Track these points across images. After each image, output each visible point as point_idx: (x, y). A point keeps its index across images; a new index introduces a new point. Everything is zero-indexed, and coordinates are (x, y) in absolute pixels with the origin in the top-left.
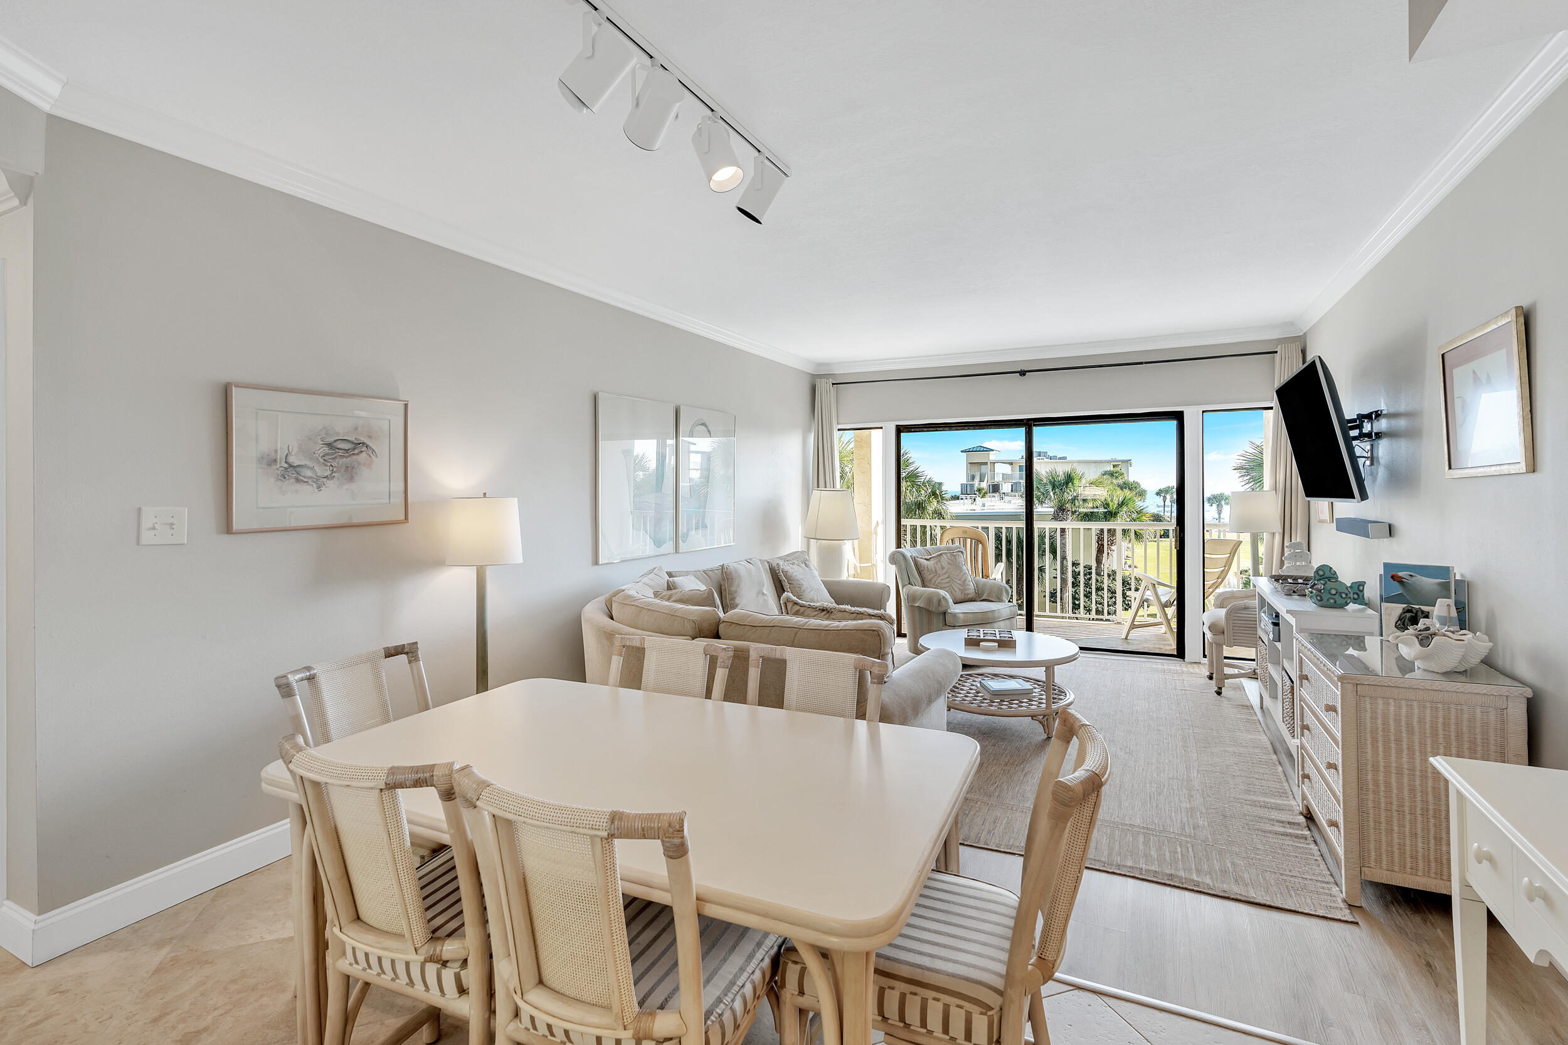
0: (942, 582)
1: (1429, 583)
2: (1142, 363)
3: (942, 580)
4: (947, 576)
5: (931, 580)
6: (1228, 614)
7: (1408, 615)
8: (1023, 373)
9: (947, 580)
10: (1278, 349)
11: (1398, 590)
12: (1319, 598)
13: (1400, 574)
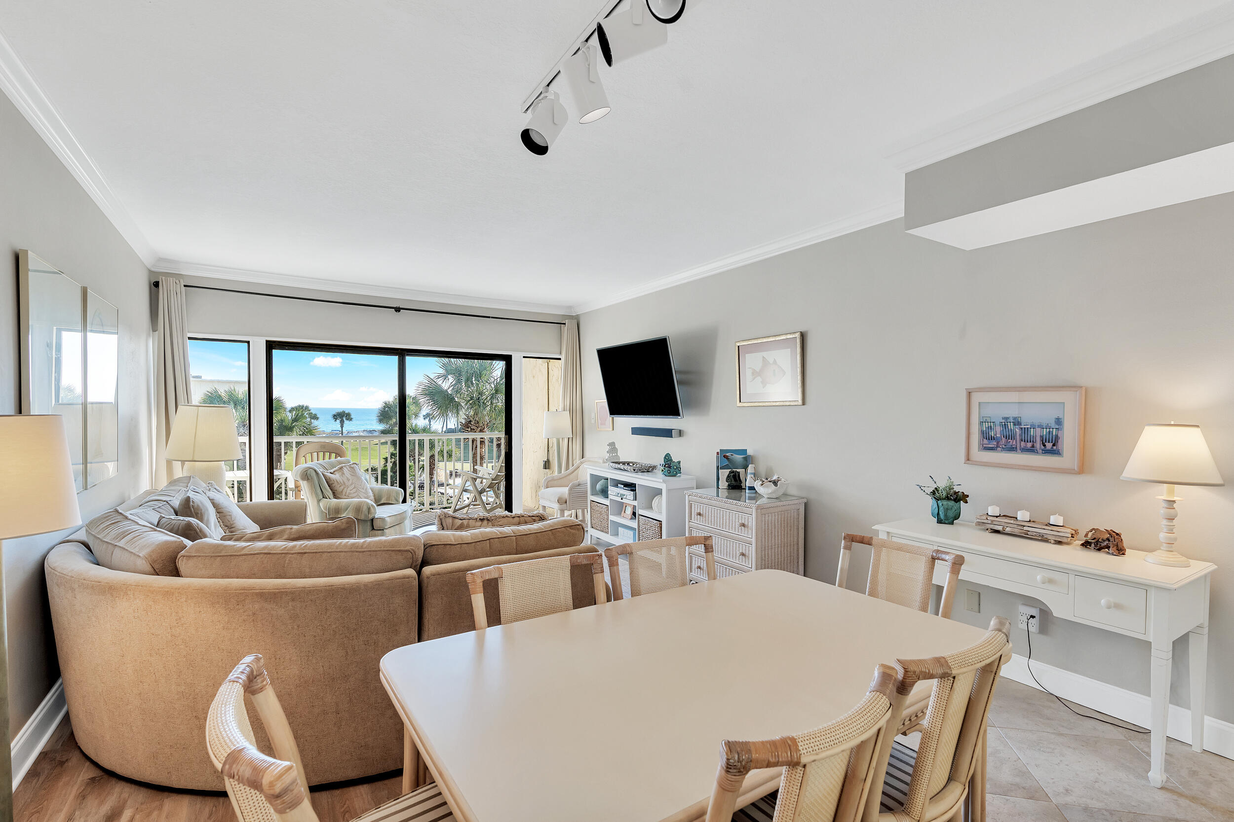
0: (351, 492)
1: (739, 458)
2: (489, 317)
3: (351, 490)
4: (353, 486)
5: (342, 492)
6: (570, 490)
7: (732, 474)
8: (398, 310)
9: (355, 490)
10: (567, 322)
11: (726, 462)
12: (669, 472)
13: (727, 454)
